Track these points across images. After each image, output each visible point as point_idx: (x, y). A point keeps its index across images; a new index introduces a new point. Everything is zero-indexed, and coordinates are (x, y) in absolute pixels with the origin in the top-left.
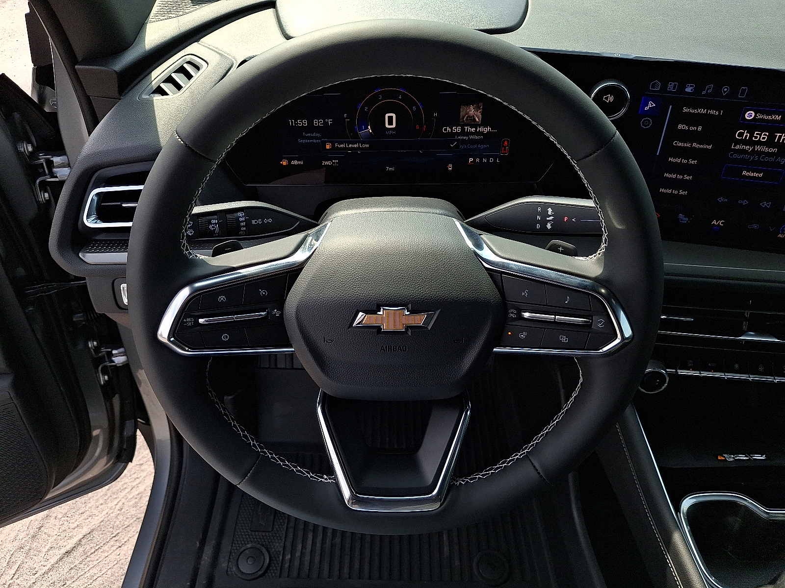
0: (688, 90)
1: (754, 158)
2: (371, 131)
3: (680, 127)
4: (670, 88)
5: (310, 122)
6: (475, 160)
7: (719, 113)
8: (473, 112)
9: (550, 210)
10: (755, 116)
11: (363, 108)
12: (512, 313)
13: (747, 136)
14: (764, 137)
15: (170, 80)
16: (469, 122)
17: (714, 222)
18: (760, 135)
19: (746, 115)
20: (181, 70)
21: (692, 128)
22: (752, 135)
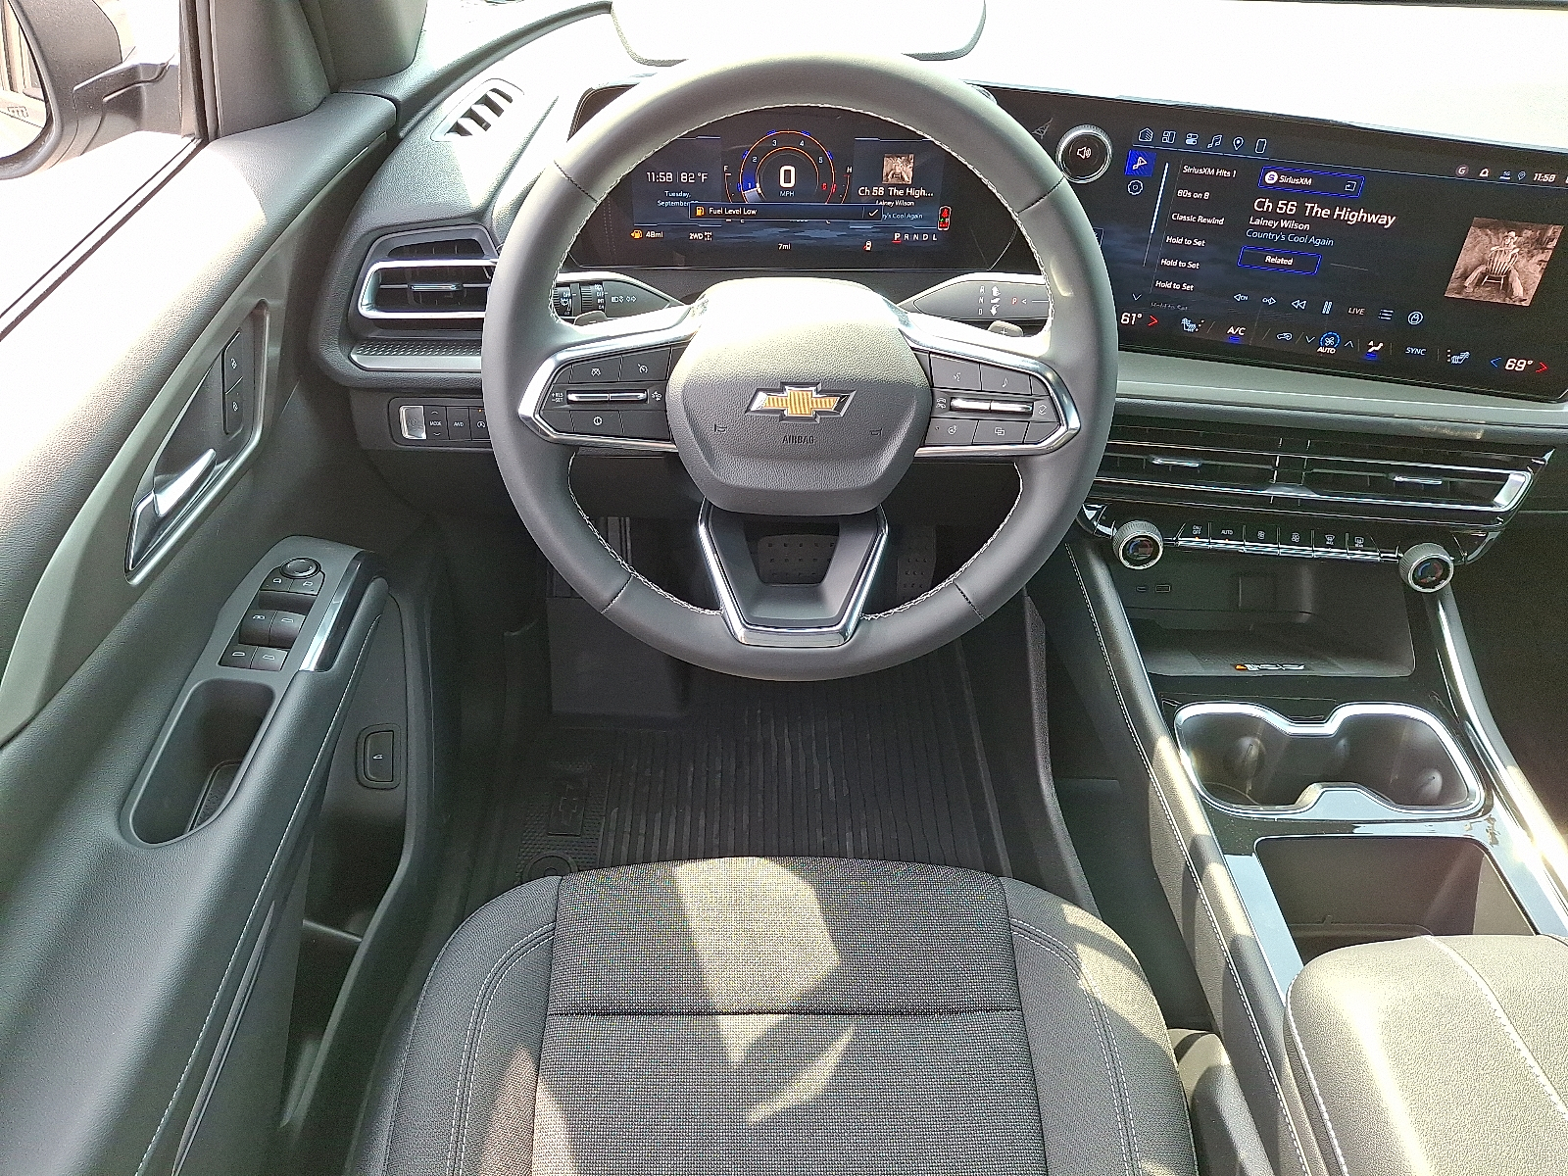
0: (1190, 141)
1: (1281, 238)
2: (760, 191)
3: (1180, 193)
4: (1165, 140)
5: (676, 177)
6: (902, 236)
7: (1232, 174)
8: (900, 168)
9: (995, 290)
10: (1279, 179)
11: (750, 157)
12: (941, 403)
13: (1269, 206)
14: (1291, 208)
15: (471, 114)
16: (894, 181)
17: (1231, 330)
18: (1286, 205)
19: (1267, 177)
20: (486, 101)
21: (1197, 196)
22: (1275, 206)
